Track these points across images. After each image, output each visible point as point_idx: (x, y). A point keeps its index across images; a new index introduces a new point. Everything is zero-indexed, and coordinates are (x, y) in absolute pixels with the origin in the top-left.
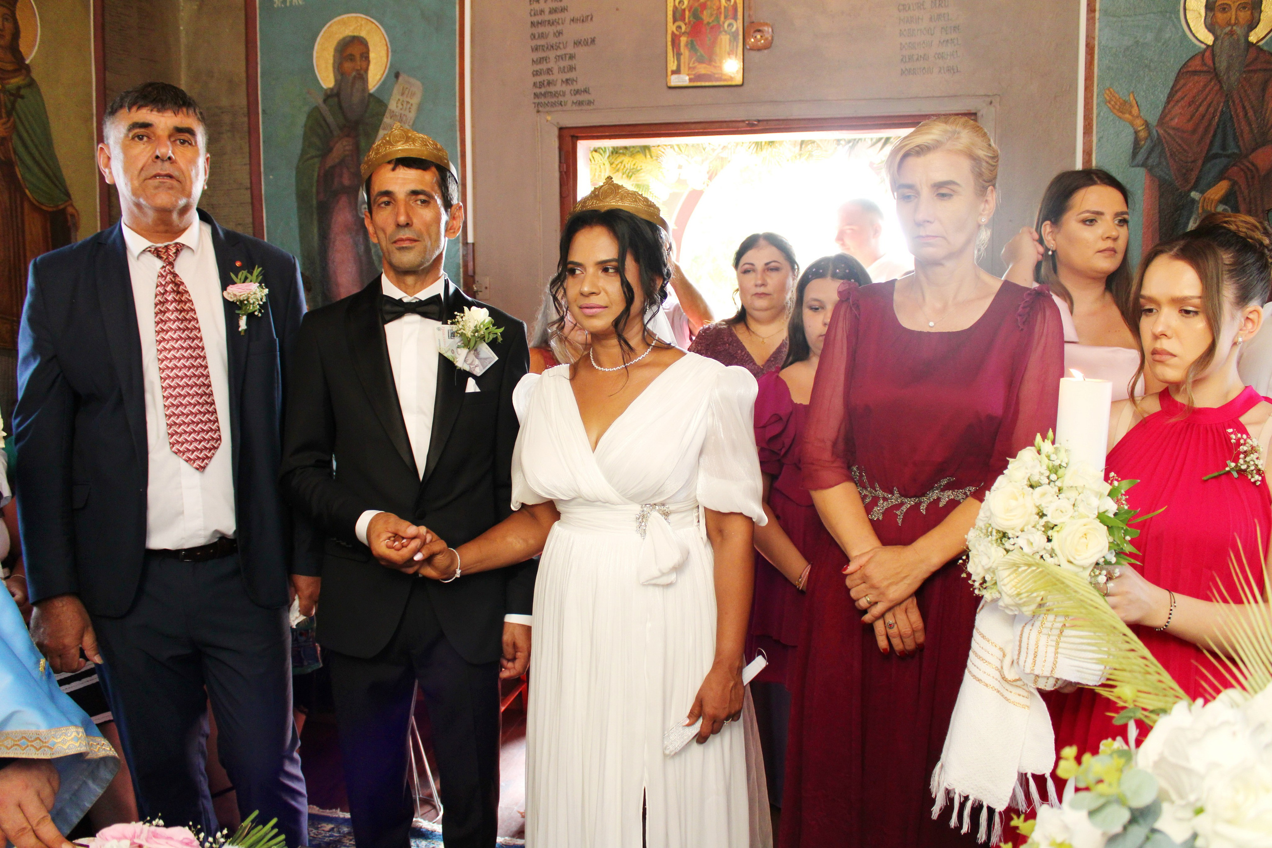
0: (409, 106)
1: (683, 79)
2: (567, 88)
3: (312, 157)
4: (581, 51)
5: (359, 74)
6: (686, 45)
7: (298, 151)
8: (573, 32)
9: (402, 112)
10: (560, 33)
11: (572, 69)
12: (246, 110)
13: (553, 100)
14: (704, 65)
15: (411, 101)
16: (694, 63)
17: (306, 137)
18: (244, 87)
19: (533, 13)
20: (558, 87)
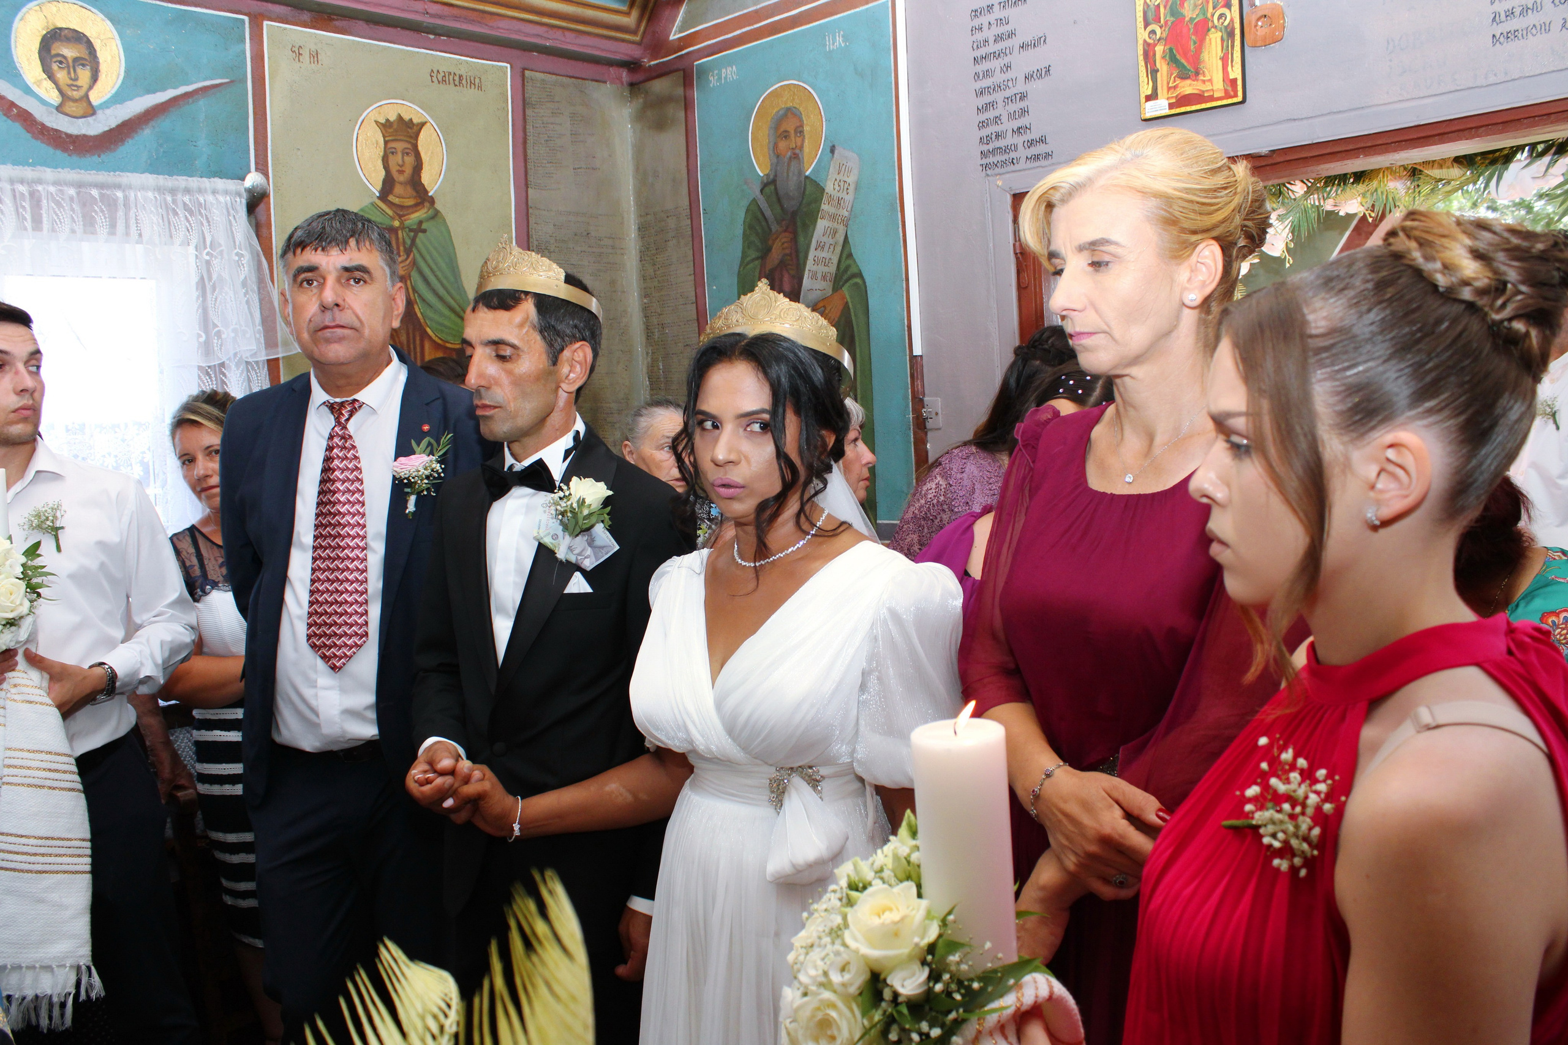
0: (846, 186)
1: (1160, 107)
2: (1019, 140)
3: (753, 260)
4: (1035, 86)
5: (795, 154)
6: (1163, 58)
7: (740, 254)
8: (1024, 62)
9: (841, 195)
10: (1008, 67)
11: (1024, 112)
12: (688, 211)
13: (1006, 156)
14: (1188, 82)
15: (849, 180)
16: (1175, 81)
17: (745, 236)
18: (685, 183)
19: (975, 47)
20: (1009, 140)
